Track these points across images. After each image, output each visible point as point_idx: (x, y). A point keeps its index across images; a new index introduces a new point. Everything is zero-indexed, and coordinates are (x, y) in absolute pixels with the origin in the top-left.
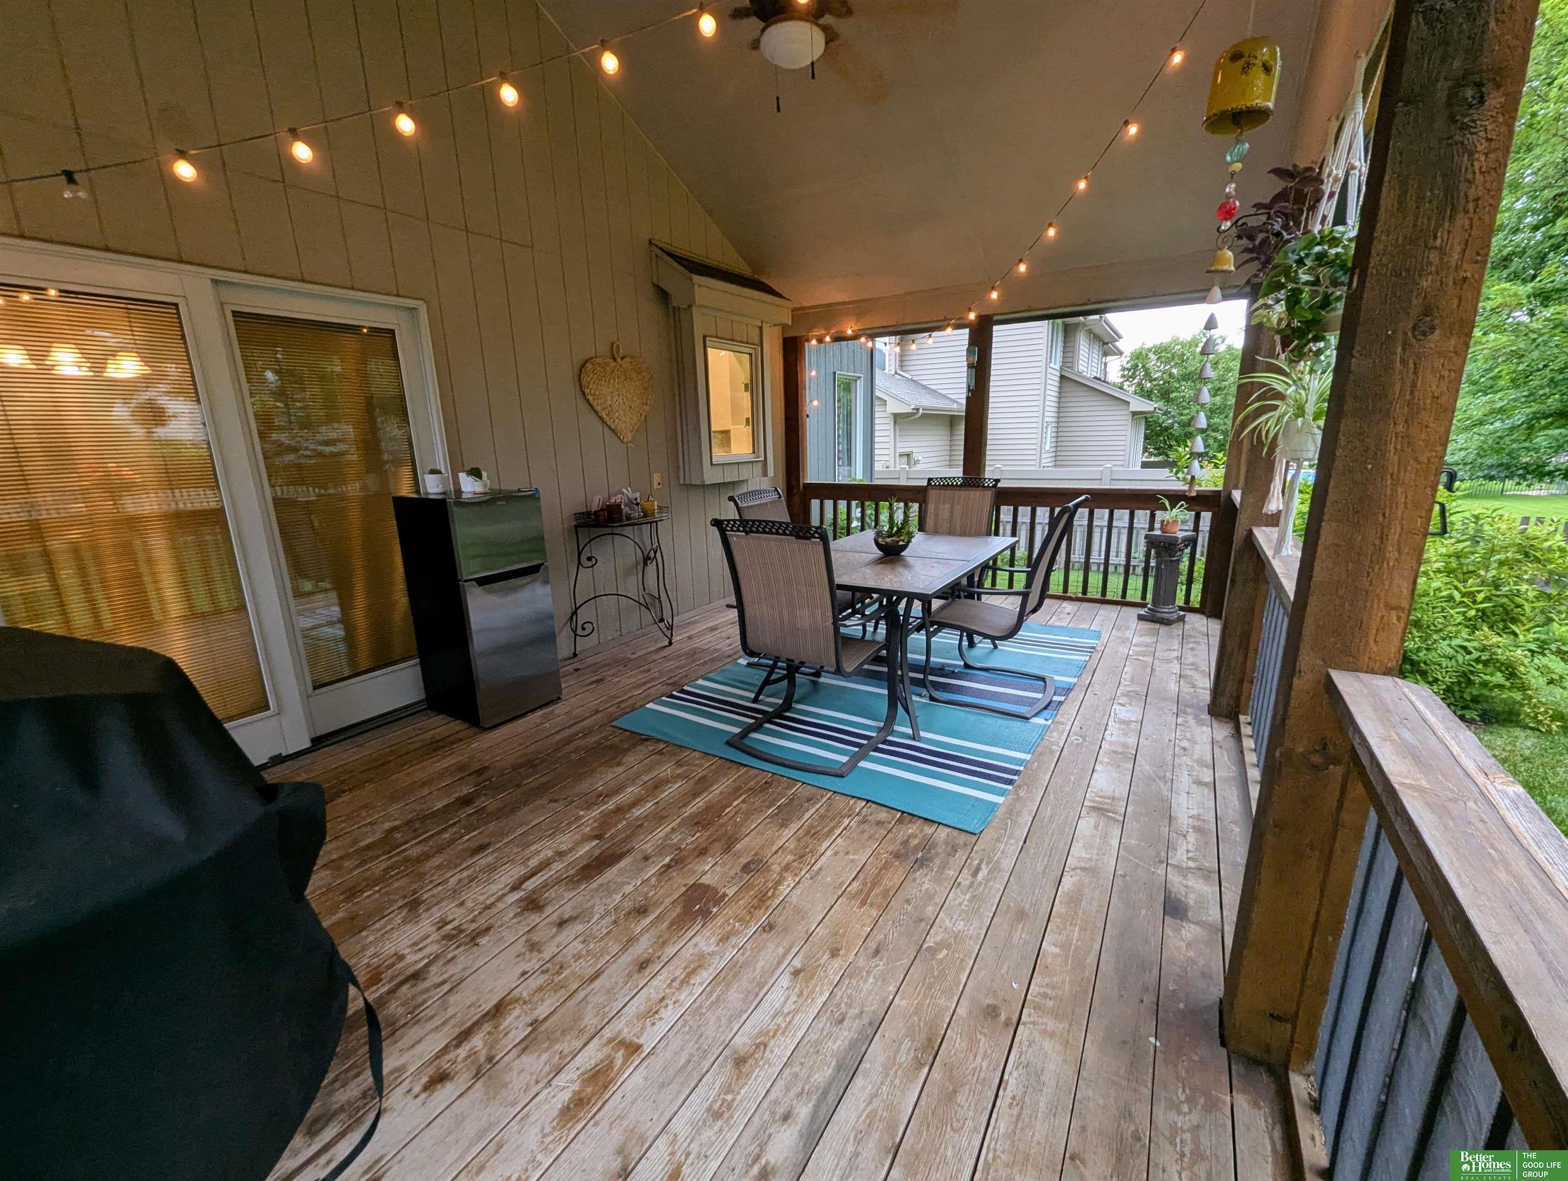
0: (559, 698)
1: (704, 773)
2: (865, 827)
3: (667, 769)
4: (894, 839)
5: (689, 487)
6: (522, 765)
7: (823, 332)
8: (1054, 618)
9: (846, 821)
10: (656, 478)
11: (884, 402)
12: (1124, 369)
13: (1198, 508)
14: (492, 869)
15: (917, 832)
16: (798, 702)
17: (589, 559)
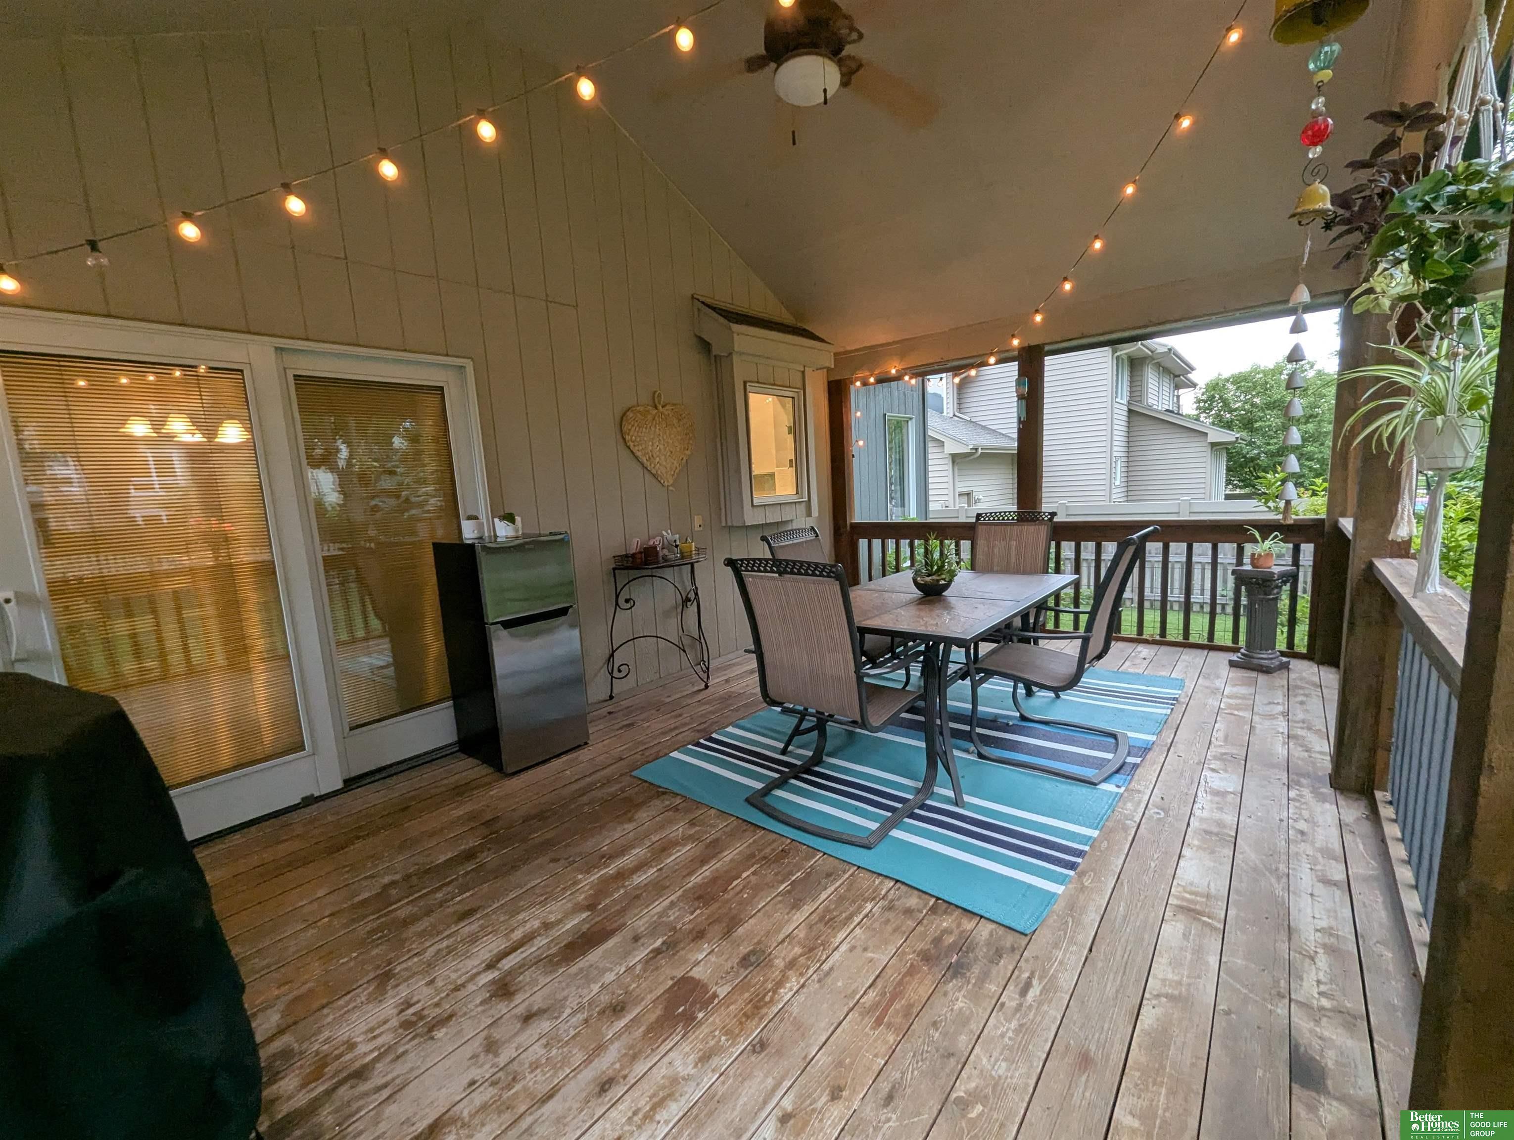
0: (586, 743)
1: (718, 835)
2: (891, 915)
3: (678, 829)
4: (924, 935)
5: (730, 528)
6: (533, 817)
7: (868, 374)
8: (1127, 663)
9: (869, 906)
10: (697, 520)
11: (941, 444)
12: (1199, 401)
13: (1297, 540)
14: (473, 939)
15: (954, 926)
16: (830, 755)
17: (627, 601)
